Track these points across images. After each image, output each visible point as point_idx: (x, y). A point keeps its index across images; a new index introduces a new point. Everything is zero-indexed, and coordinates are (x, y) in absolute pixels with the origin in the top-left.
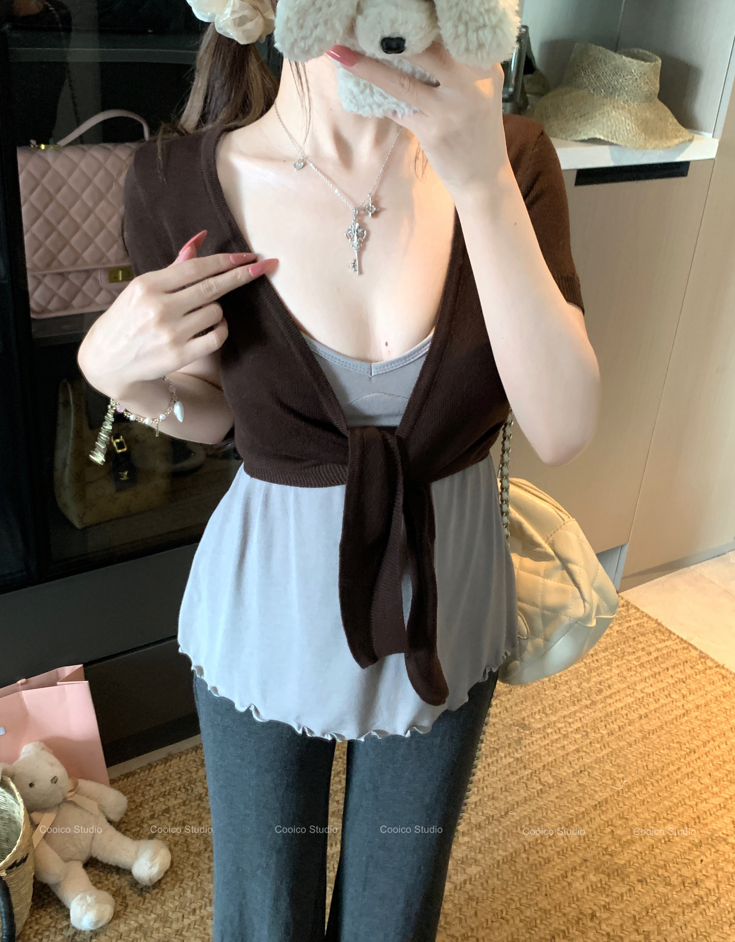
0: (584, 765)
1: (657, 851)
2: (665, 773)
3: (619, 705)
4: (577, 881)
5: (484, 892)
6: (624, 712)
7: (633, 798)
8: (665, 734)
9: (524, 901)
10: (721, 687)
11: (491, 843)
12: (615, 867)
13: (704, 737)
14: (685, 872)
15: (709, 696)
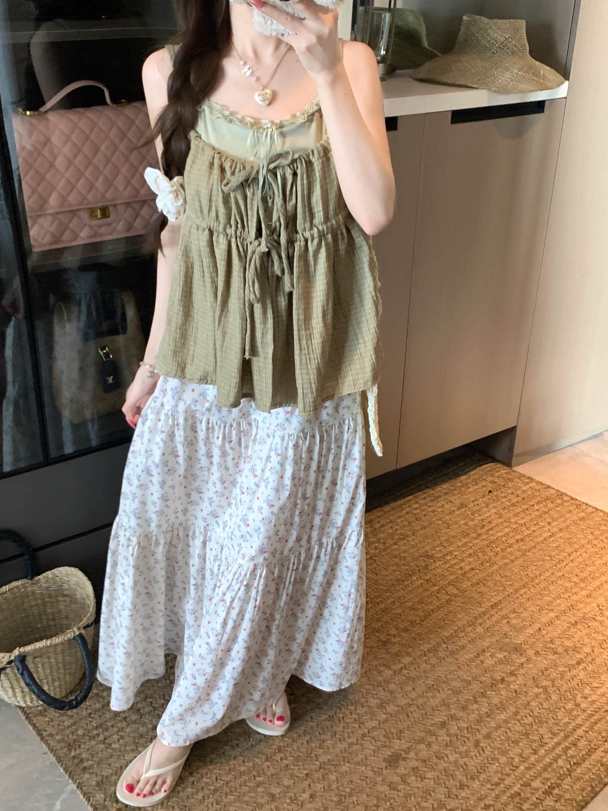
0: (479, 579)
1: (544, 632)
2: (542, 578)
3: (500, 534)
4: (487, 659)
5: (418, 674)
6: (504, 539)
7: (521, 597)
8: (539, 550)
9: (448, 676)
10: (577, 513)
11: (418, 640)
12: (513, 646)
13: (569, 550)
14: (568, 643)
15: (568, 521)
